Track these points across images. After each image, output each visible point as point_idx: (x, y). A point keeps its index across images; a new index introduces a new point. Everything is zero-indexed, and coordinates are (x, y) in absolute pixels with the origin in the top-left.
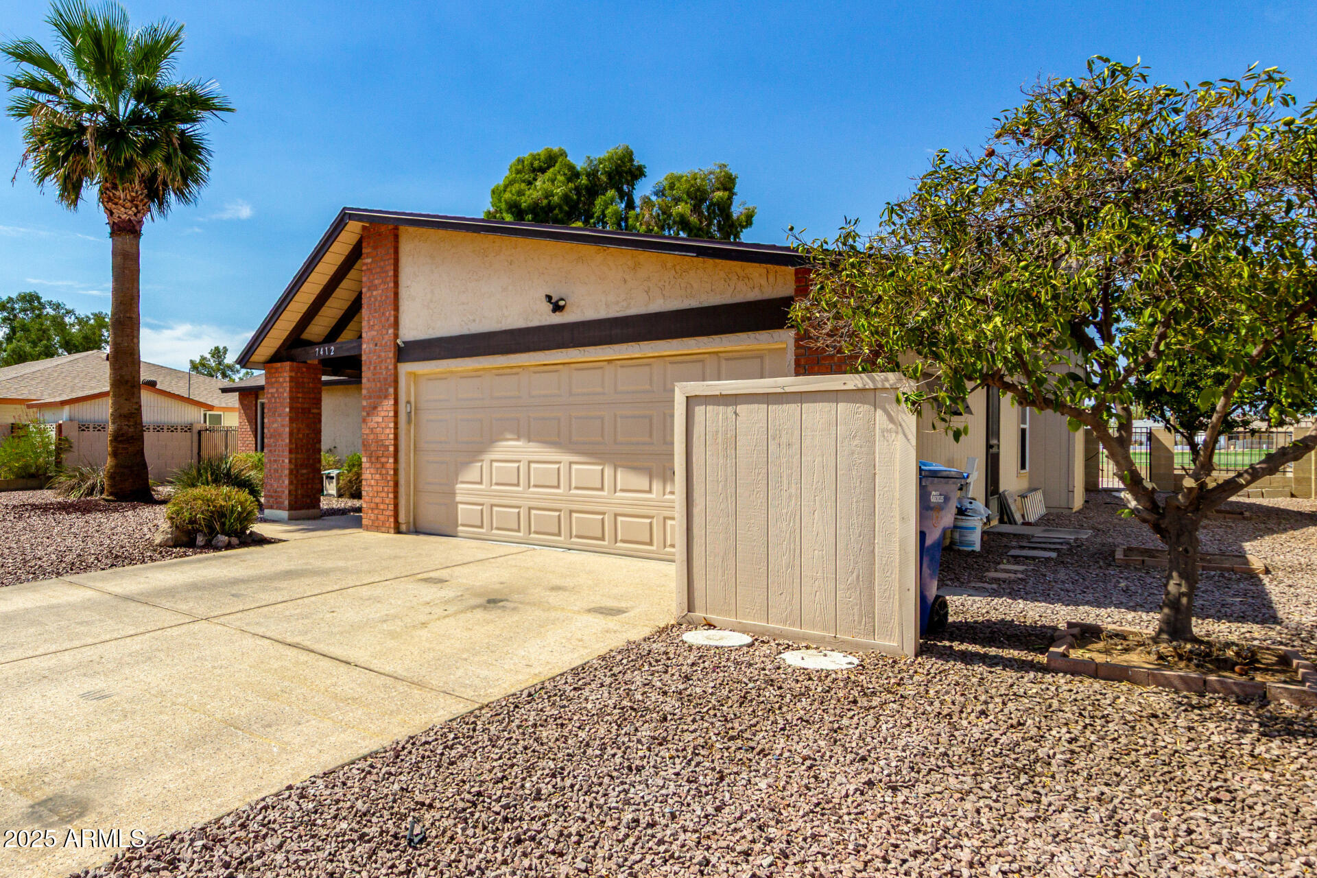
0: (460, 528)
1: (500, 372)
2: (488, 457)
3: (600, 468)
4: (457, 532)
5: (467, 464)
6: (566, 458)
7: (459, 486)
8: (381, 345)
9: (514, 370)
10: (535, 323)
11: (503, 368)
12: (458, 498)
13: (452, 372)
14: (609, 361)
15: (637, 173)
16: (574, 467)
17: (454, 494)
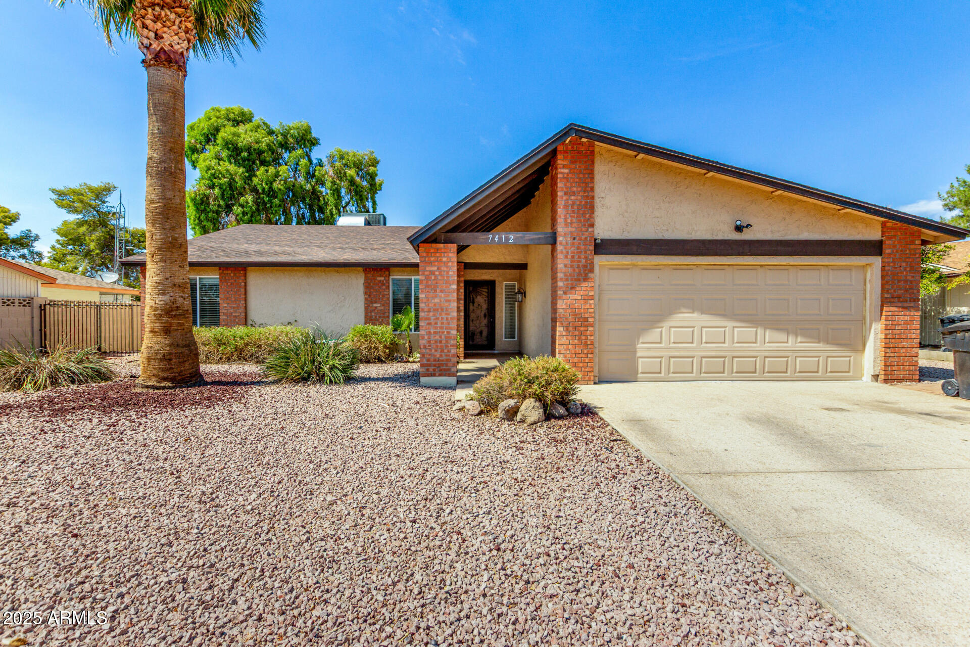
0: (640, 375)
1: (676, 268)
2: (666, 325)
3: (755, 329)
4: (636, 377)
5: (645, 330)
6: (730, 324)
7: (639, 345)
8: (580, 239)
9: (689, 267)
10: (720, 237)
11: (680, 265)
12: (638, 354)
13: (634, 265)
14: (761, 266)
15: (314, 143)
16: (736, 330)
17: (635, 351)
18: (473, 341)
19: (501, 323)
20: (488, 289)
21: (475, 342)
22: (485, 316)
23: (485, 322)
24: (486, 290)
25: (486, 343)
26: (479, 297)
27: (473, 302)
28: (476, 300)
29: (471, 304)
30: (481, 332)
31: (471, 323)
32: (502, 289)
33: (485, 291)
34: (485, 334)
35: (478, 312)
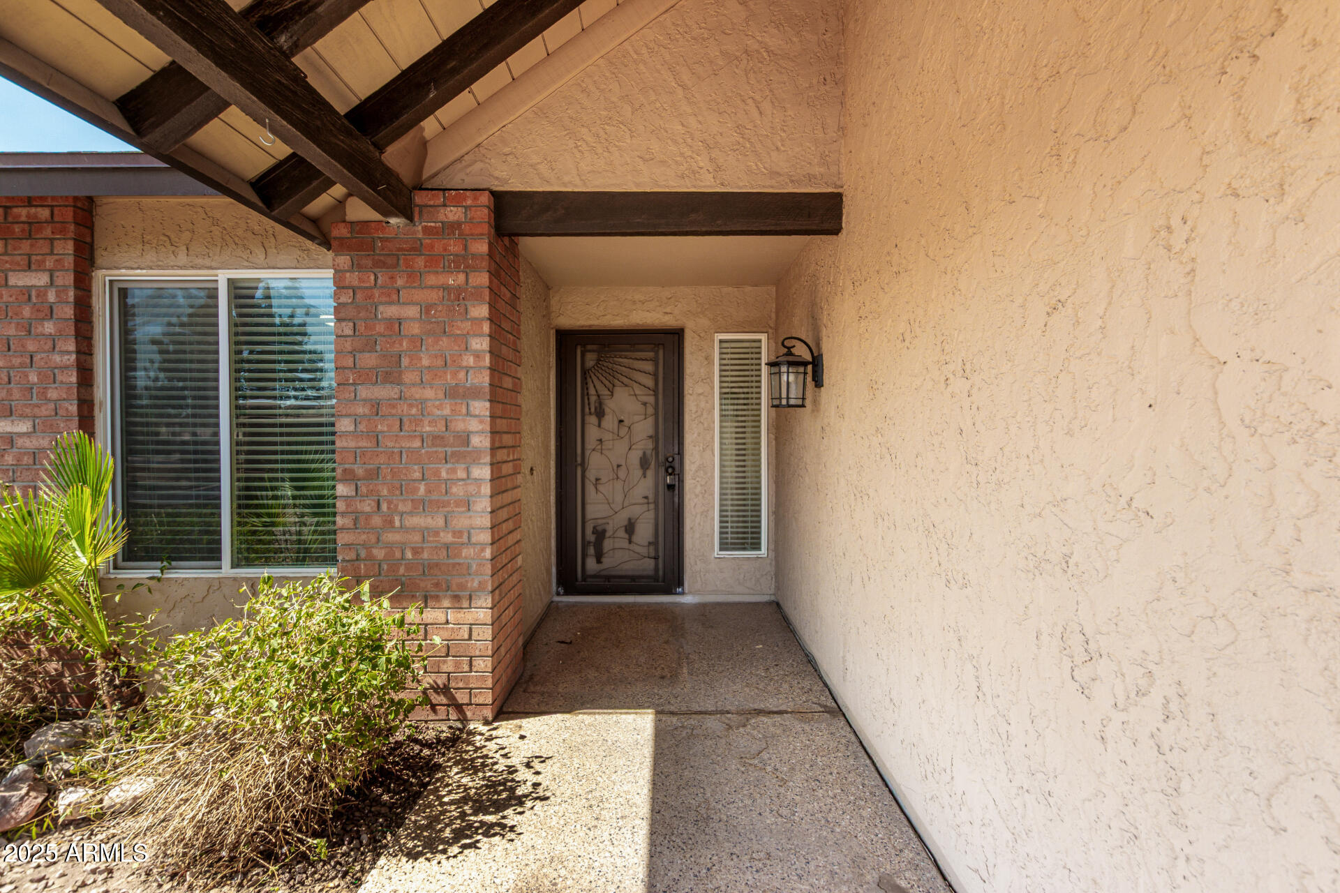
18: (599, 561)
19: (707, 491)
20: (655, 361)
21: (608, 562)
22: (644, 464)
23: (645, 486)
24: (649, 367)
25: (647, 566)
26: (621, 393)
27: (600, 414)
28: (610, 405)
29: (593, 420)
30: (630, 528)
31: (590, 489)
32: (709, 359)
33: (642, 368)
34: (644, 532)
35: (621, 447)
